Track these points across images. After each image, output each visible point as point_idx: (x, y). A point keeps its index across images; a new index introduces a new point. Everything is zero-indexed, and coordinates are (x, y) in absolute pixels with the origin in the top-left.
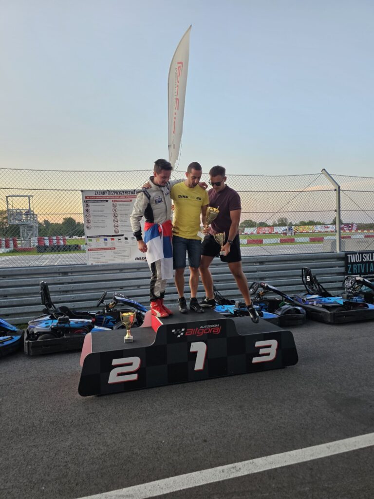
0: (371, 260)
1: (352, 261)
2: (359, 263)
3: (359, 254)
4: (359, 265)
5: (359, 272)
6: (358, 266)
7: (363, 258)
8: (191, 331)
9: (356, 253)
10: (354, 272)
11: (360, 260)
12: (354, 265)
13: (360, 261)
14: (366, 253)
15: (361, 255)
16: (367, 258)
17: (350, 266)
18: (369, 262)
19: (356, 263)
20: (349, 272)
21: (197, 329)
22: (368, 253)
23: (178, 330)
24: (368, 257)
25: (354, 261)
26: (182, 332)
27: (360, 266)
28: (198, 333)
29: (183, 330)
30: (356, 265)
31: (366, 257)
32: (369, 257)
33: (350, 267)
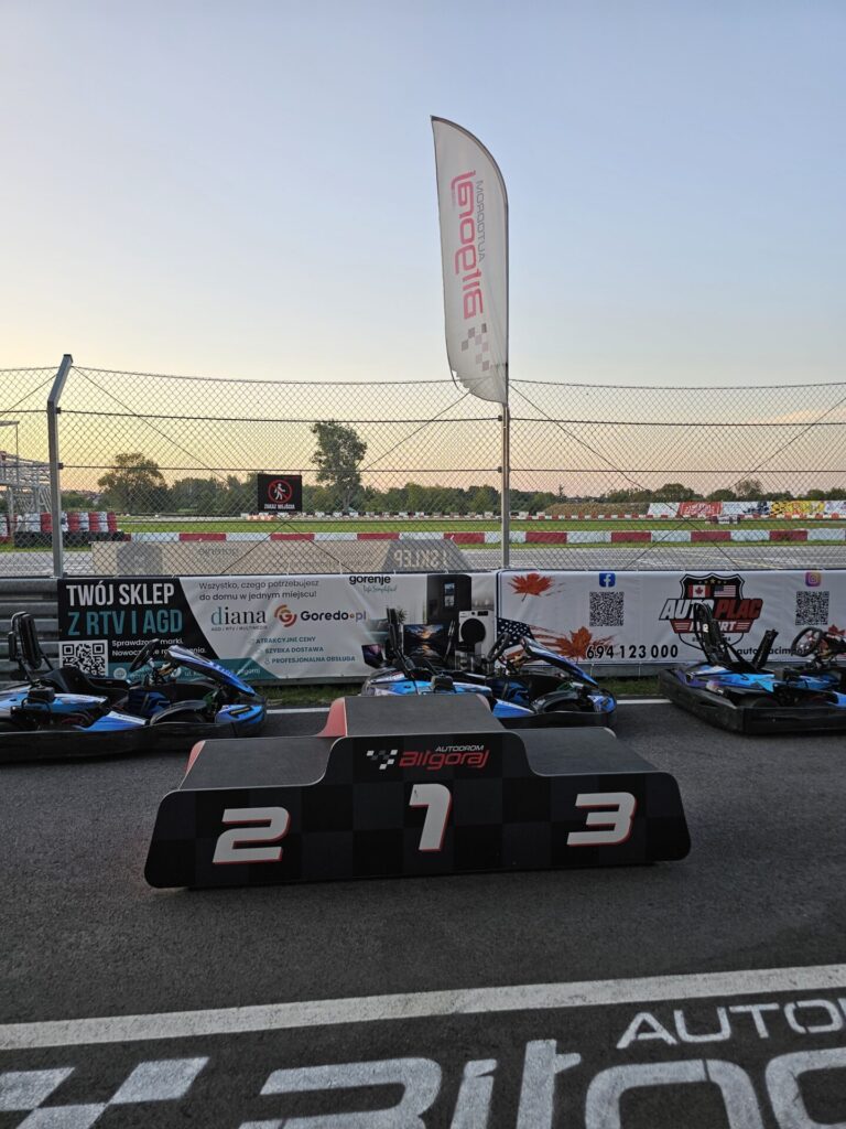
0: (146, 602)
1: (82, 603)
2: (105, 607)
3: (106, 583)
4: (105, 614)
5: (106, 632)
6: (101, 618)
7: (117, 595)
8: (413, 756)
9: (95, 583)
10: (89, 633)
11: (108, 599)
12: (89, 614)
13: (110, 603)
14: (128, 582)
15: (111, 587)
16: (133, 596)
17: (77, 615)
18: (141, 609)
19: (95, 607)
20: (71, 633)
21: (428, 753)
22: (136, 582)
23: (382, 752)
24: (135, 594)
25: (90, 603)
26: (392, 757)
27: (110, 618)
28: (430, 762)
29: (394, 752)
30: (95, 614)
31: (129, 593)
32: (140, 593)
33: (75, 620)
